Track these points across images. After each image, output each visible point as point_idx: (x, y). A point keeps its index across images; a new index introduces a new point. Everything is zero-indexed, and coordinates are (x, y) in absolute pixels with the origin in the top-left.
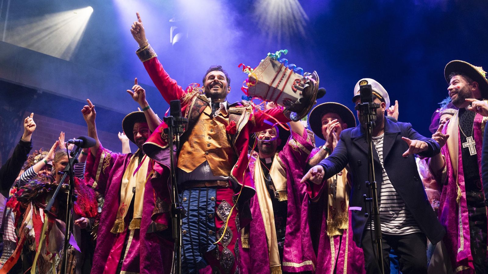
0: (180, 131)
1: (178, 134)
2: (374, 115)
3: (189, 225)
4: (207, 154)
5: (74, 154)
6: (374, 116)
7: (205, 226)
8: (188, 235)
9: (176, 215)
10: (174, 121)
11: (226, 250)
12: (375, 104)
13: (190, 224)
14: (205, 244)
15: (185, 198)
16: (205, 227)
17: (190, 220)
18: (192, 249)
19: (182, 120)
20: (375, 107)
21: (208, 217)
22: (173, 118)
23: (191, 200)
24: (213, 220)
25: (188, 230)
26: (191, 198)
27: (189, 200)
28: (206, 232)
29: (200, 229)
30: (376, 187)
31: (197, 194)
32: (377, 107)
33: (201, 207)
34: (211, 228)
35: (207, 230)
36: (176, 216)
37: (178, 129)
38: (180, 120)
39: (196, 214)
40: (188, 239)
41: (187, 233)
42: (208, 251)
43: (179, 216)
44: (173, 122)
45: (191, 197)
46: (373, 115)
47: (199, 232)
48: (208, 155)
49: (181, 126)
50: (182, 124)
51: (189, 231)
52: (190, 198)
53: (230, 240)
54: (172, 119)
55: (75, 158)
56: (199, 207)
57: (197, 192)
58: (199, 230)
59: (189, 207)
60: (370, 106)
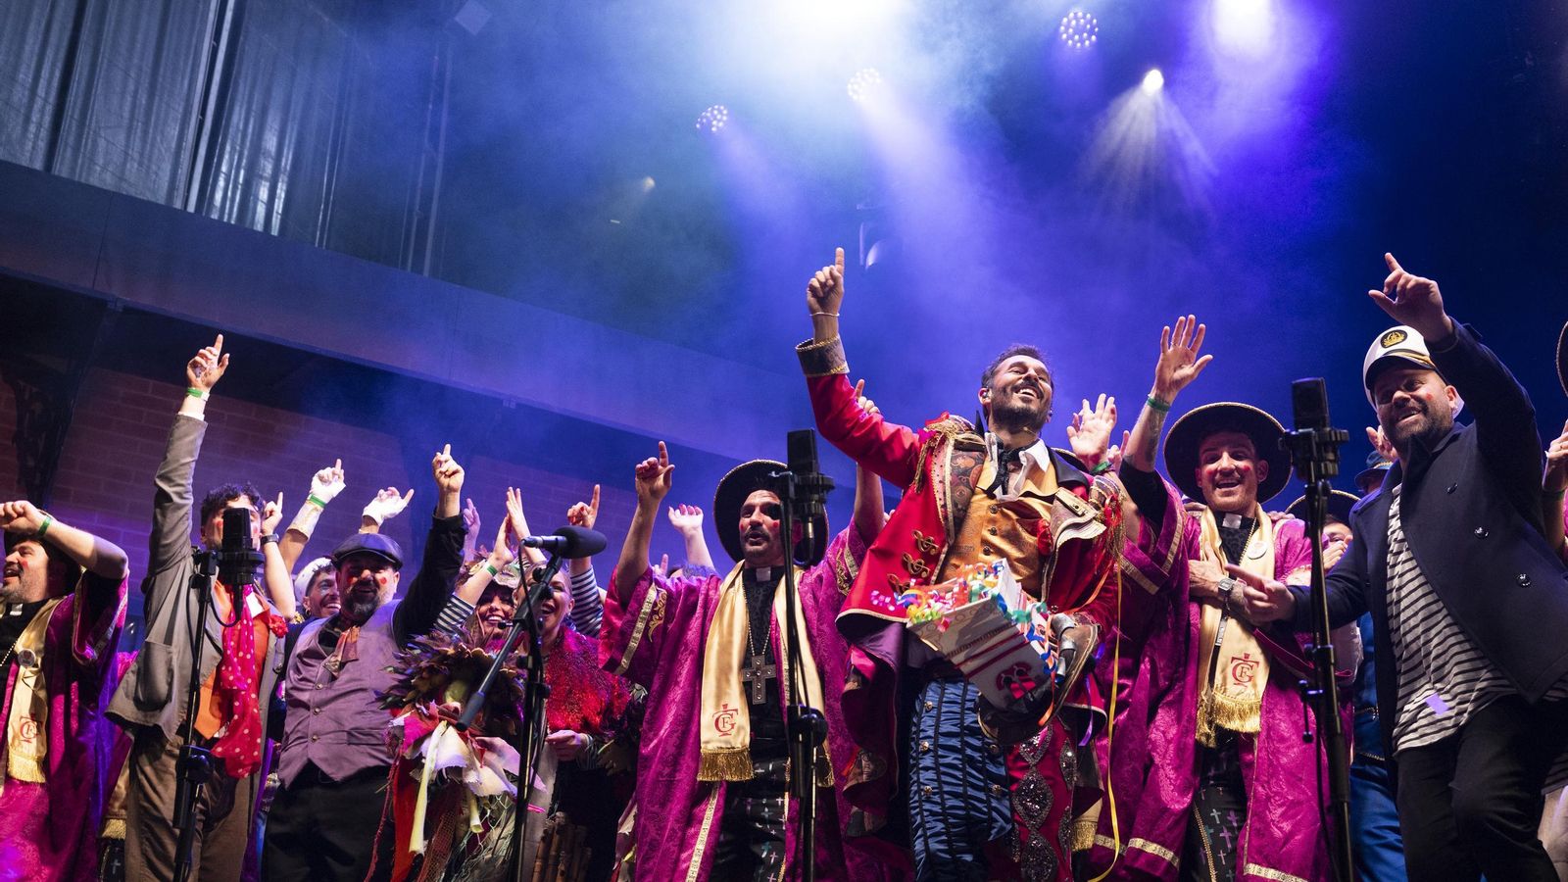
0: (813, 512)
1: (810, 519)
2: (1331, 461)
3: (939, 773)
6: (1330, 466)
7: (982, 775)
8: (937, 798)
9: (800, 736)
10: (796, 486)
11: (1036, 839)
12: (1332, 433)
13: (942, 769)
14: (984, 821)
15: (930, 703)
16: (981, 777)
17: (941, 761)
18: (947, 834)
19: (818, 481)
20: (1334, 439)
21: (988, 751)
22: (792, 477)
23: (944, 709)
24: (1001, 760)
25: (936, 784)
26: (946, 702)
27: (939, 708)
28: (986, 790)
29: (969, 782)
30: (1333, 661)
31: (960, 692)
33: (968, 728)
34: (996, 779)
35: (986, 784)
36: (801, 739)
37: (810, 505)
38: (813, 481)
39: (959, 745)
40: (937, 809)
41: (934, 794)
42: (991, 838)
44: (792, 489)
45: (944, 699)
46: (1328, 463)
47: (965, 791)
49: (816, 497)
50: (818, 493)
51: (940, 787)
52: (941, 702)
53: (1045, 813)
54: (790, 481)
56: (963, 728)
57: (959, 689)
58: (966, 783)
59: (937, 726)
60: (1317, 439)
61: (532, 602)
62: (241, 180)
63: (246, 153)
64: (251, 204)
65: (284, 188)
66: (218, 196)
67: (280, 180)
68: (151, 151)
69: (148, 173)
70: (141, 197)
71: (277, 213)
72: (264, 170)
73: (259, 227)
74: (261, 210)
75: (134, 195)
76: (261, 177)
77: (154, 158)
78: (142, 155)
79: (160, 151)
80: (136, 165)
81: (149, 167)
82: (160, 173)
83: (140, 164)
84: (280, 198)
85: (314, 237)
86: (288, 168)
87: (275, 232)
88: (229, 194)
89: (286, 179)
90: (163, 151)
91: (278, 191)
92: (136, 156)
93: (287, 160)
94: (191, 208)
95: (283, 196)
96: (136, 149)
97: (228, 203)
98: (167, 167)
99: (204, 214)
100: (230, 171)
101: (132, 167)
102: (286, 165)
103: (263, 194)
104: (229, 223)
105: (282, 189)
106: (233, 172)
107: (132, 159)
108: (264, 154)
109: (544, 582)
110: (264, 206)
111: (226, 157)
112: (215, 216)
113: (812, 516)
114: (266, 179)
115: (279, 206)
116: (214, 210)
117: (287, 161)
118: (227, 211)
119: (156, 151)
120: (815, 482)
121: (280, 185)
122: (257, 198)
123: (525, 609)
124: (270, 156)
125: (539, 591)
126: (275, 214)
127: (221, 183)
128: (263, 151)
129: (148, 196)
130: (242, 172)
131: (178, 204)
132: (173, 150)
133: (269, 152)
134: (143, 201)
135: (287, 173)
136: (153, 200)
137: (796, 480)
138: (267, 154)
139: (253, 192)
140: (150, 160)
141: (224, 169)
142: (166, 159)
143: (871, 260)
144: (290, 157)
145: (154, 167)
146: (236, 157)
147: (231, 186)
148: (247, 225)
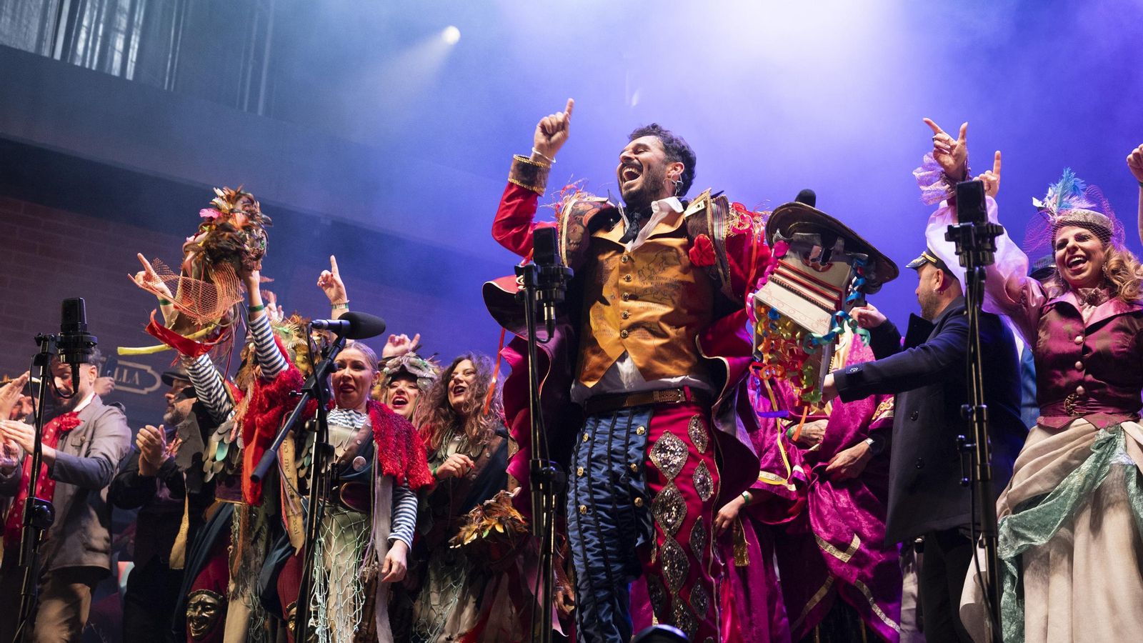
0: (555, 297)
1: (552, 303)
4: (625, 336)
5: (328, 353)
9: (541, 485)
10: (540, 276)
12: (990, 226)
19: (559, 271)
20: (990, 231)
22: (536, 269)
32: (995, 231)
36: (541, 488)
37: (551, 292)
38: (554, 272)
43: (548, 485)
44: (535, 277)
46: (986, 252)
48: (628, 339)
49: (557, 284)
53: (679, 522)
54: (533, 271)
55: (330, 361)
60: (976, 231)
61: (318, 376)
62: (100, 32)
63: (104, 10)
64: (109, 54)
65: (138, 39)
66: (81, 46)
67: (134, 33)
68: (22, 8)
69: (19, 26)
70: (14, 46)
71: (132, 61)
72: (119, 25)
73: (116, 71)
74: (117, 58)
75: (8, 44)
76: (118, 30)
77: (25, 15)
78: (14, 10)
79: (30, 8)
80: (9, 20)
81: (20, 22)
82: (30, 26)
83: (13, 18)
84: (134, 48)
85: (163, 81)
86: (141, 23)
87: (130, 75)
88: (90, 44)
89: (139, 32)
90: (32, 8)
91: (132, 42)
92: (9, 12)
93: (139, 15)
94: (58, 56)
95: (136, 46)
96: (8, 6)
97: (89, 52)
98: (36, 22)
99: (68, 61)
100: (90, 24)
101: (6, 21)
102: (139, 19)
103: (119, 44)
104: (90, 69)
105: (135, 41)
106: (93, 25)
107: (6, 15)
108: (119, 11)
109: (329, 358)
110: (120, 55)
111: (87, 13)
112: (78, 63)
113: (554, 301)
114: (122, 32)
115: (133, 55)
116: (77, 58)
117: (139, 17)
118: (88, 59)
119: (26, 8)
120: (556, 272)
121: (133, 37)
122: (114, 48)
123: (312, 381)
124: (124, 12)
125: (325, 366)
126: (129, 62)
127: (83, 35)
128: (118, 8)
129: (20, 46)
130: (101, 27)
131: (46, 53)
132: (41, 7)
133: (124, 9)
134: (16, 50)
135: (139, 28)
136: (23, 48)
137: (539, 271)
138: (122, 11)
139: (111, 43)
140: (21, 15)
141: (85, 23)
142: (35, 14)
143: (635, 102)
144: (142, 13)
145: (24, 22)
146: (95, 13)
147: (91, 38)
148: (106, 70)
